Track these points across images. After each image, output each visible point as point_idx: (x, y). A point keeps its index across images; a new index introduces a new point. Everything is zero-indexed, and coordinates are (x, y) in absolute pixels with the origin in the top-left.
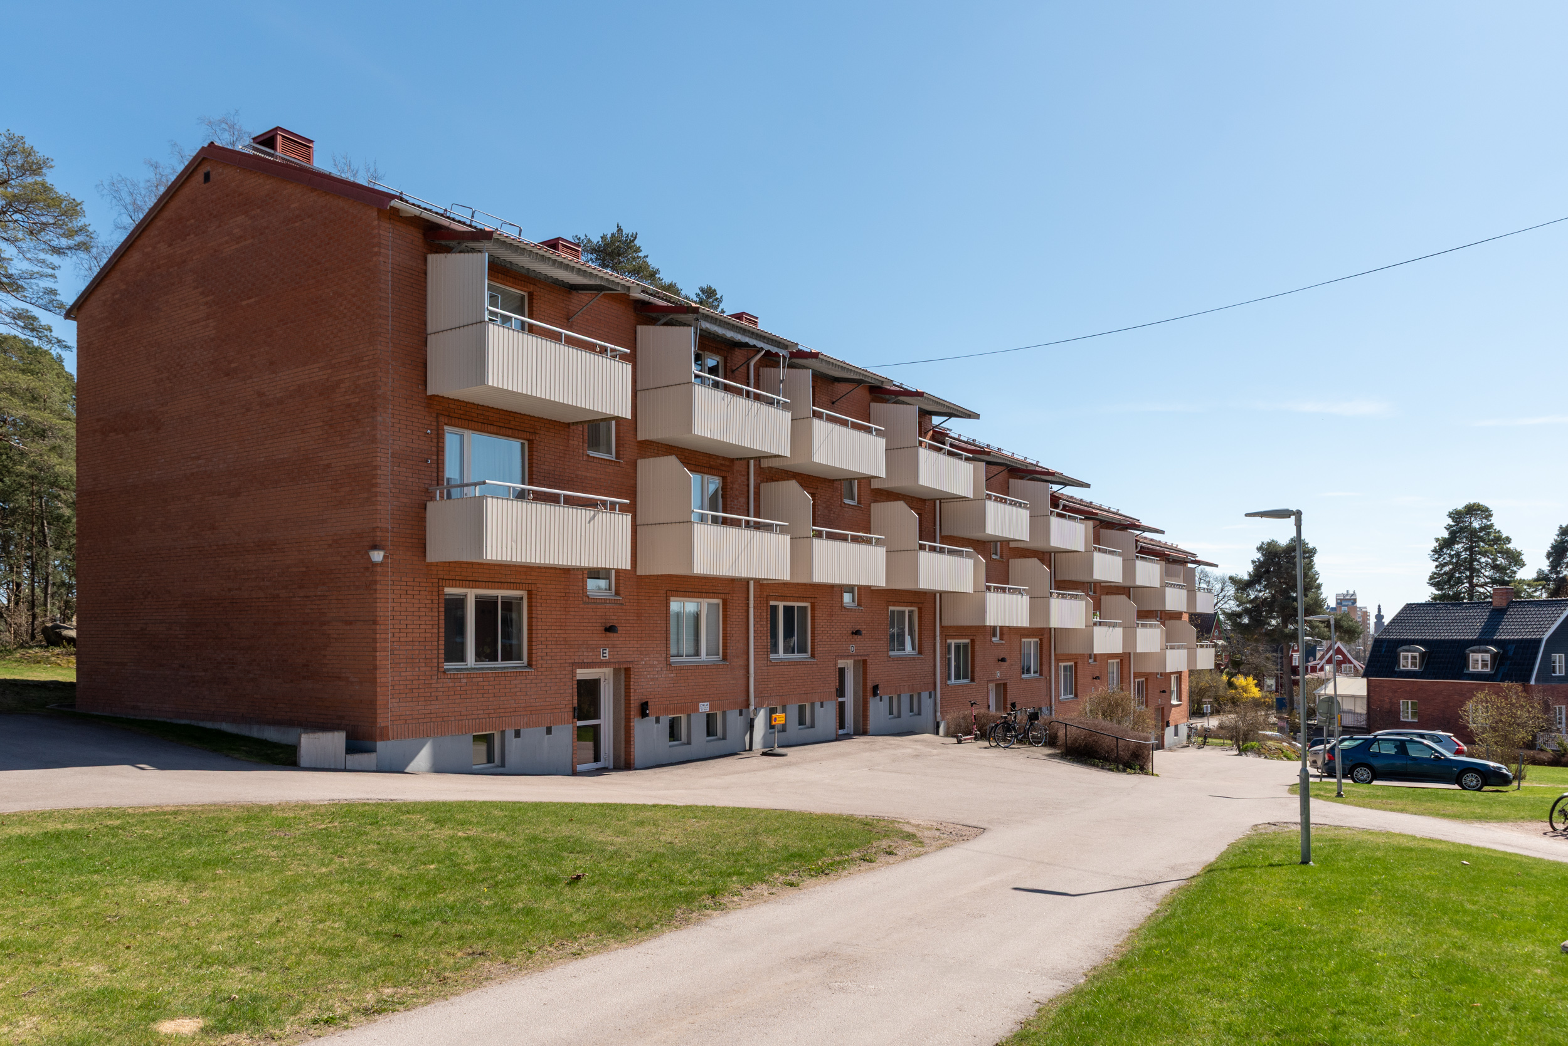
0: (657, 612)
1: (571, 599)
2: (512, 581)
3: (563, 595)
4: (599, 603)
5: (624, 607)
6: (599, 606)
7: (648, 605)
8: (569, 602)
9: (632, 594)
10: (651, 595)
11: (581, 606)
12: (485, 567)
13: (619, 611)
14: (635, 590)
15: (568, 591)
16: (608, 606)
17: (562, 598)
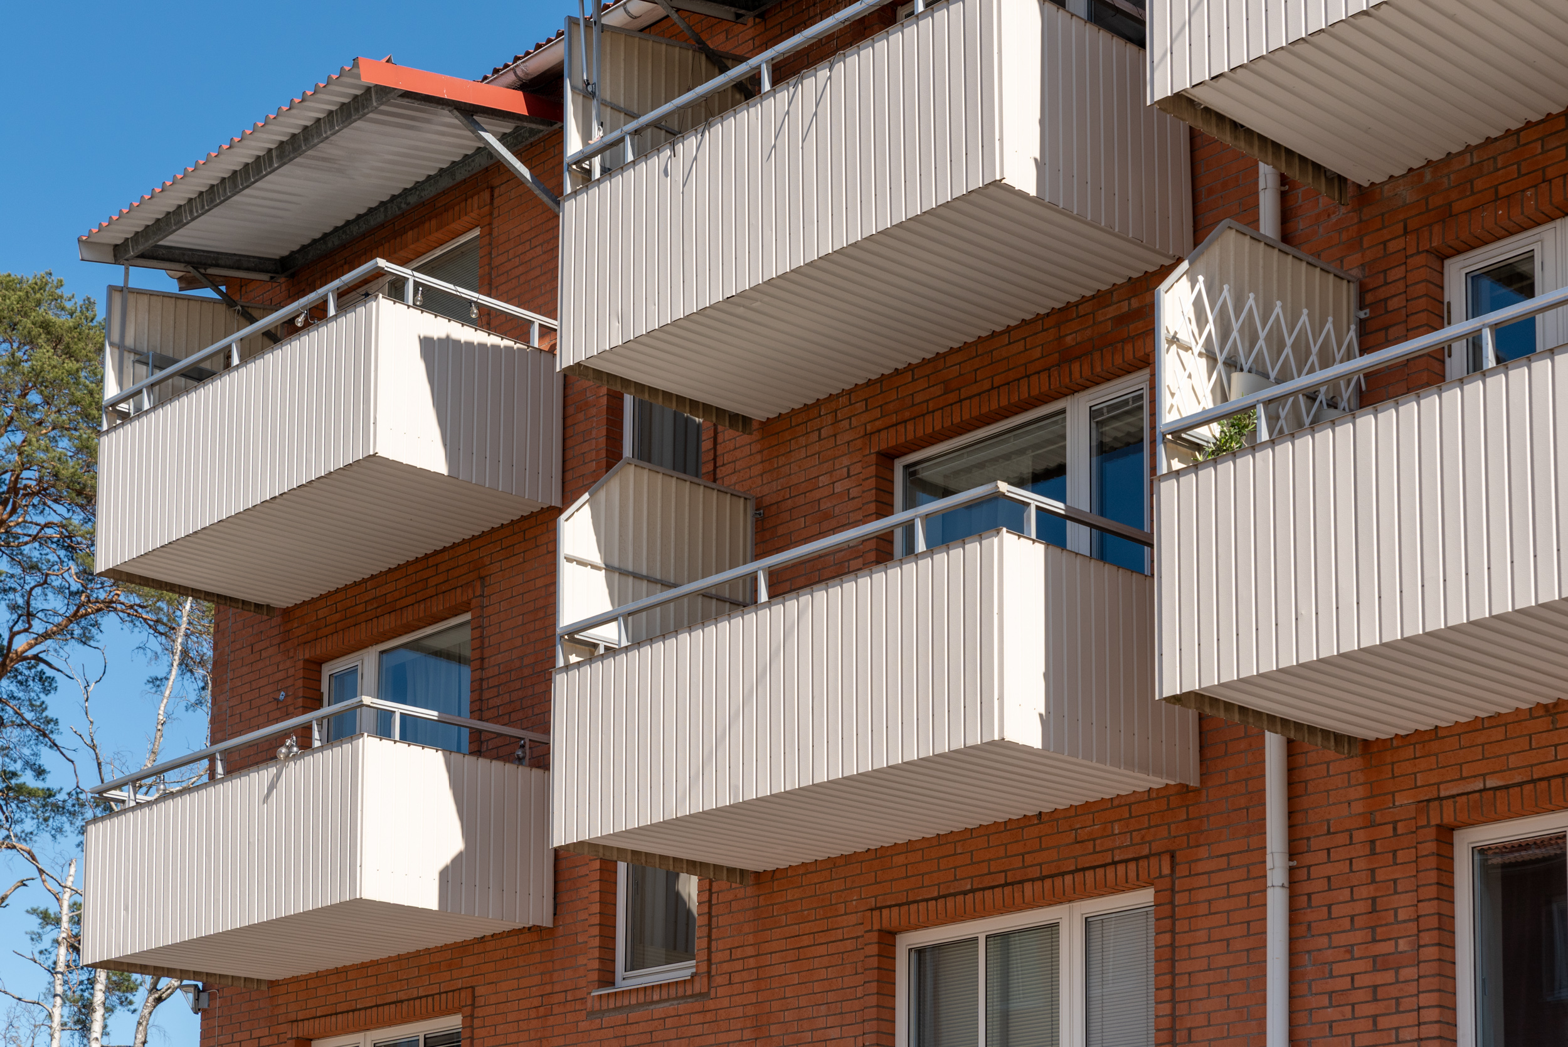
0: (831, 997)
1: (556, 1010)
2: (422, 993)
3: (536, 1002)
4: (630, 1007)
5: (711, 1004)
6: (633, 1016)
7: (796, 979)
8: (551, 1020)
9: (738, 953)
10: (806, 940)
11: (583, 1026)
12: (370, 971)
13: (696, 1018)
14: (751, 939)
15: (548, 989)
16: (659, 1010)
17: (533, 1014)
